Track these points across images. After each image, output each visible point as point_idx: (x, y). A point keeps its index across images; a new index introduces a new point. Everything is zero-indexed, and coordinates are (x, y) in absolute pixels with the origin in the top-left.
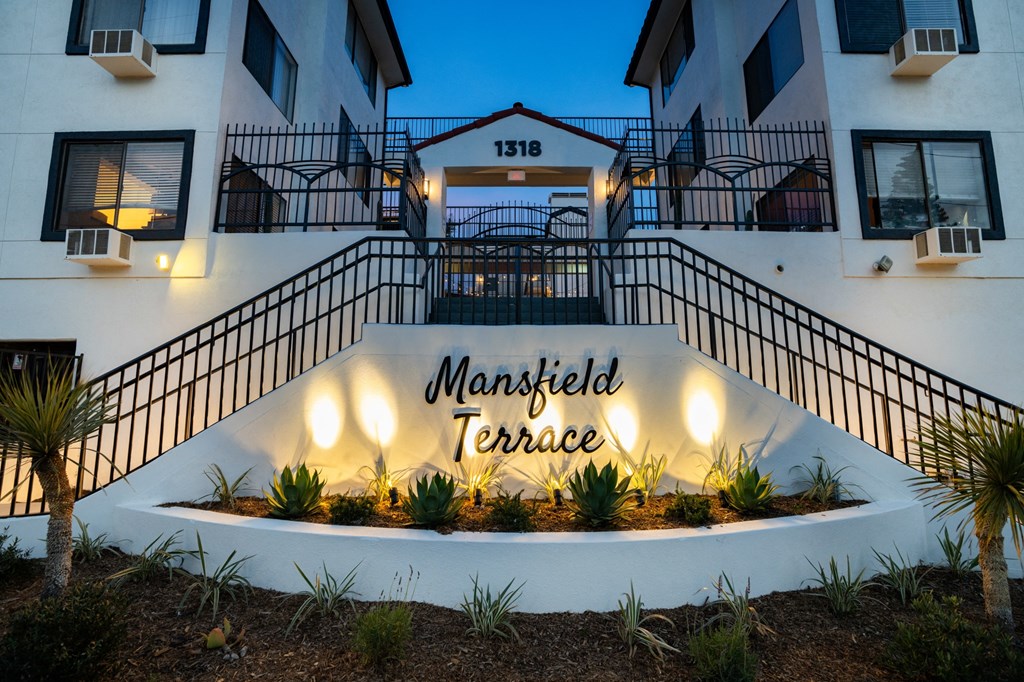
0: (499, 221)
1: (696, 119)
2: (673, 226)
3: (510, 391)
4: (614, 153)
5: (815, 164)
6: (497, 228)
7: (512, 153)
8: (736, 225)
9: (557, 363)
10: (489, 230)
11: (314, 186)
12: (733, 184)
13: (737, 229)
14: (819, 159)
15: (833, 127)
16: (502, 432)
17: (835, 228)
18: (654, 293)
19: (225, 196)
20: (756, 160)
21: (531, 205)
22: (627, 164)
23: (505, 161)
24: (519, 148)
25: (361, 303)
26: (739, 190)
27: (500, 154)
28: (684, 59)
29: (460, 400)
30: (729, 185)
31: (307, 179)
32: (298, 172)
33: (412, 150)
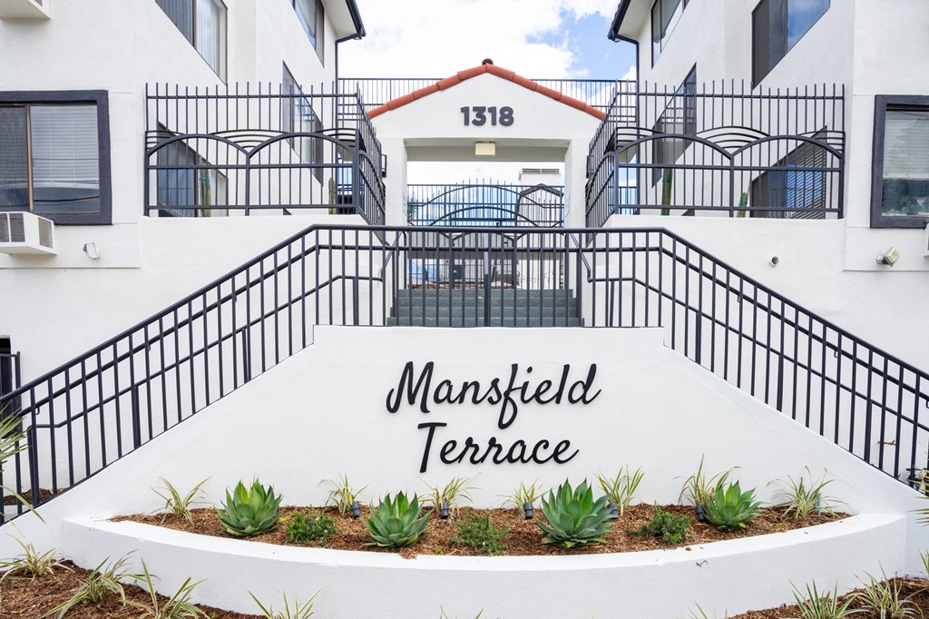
0: (466, 201)
1: (690, 81)
2: (660, 210)
3: (478, 399)
4: (597, 123)
5: (826, 138)
6: (463, 210)
7: (480, 122)
8: (731, 209)
9: (530, 370)
10: (455, 212)
11: (254, 160)
12: (732, 162)
13: (731, 215)
14: (833, 131)
15: (855, 91)
16: (469, 442)
17: (841, 216)
18: (640, 289)
19: (153, 173)
20: (760, 132)
21: (501, 183)
22: (612, 136)
23: (473, 132)
24: (488, 115)
25: (310, 300)
26: (737, 169)
27: (467, 123)
28: (681, 4)
29: (424, 409)
30: (727, 162)
31: (245, 152)
32: (234, 144)
33: (366, 118)
